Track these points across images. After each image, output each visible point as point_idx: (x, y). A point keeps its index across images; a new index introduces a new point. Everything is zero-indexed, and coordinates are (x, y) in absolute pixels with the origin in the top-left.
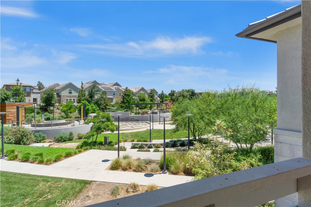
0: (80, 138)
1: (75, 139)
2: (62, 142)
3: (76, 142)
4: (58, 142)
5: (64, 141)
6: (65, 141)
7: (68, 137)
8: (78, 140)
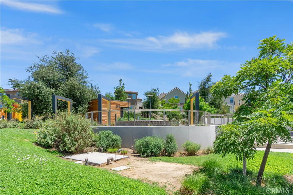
0: (191, 153)
1: (178, 154)
2: (147, 156)
3: (182, 163)
4: (139, 156)
5: (151, 156)
6: (154, 155)
7: (162, 147)
8: (185, 158)
